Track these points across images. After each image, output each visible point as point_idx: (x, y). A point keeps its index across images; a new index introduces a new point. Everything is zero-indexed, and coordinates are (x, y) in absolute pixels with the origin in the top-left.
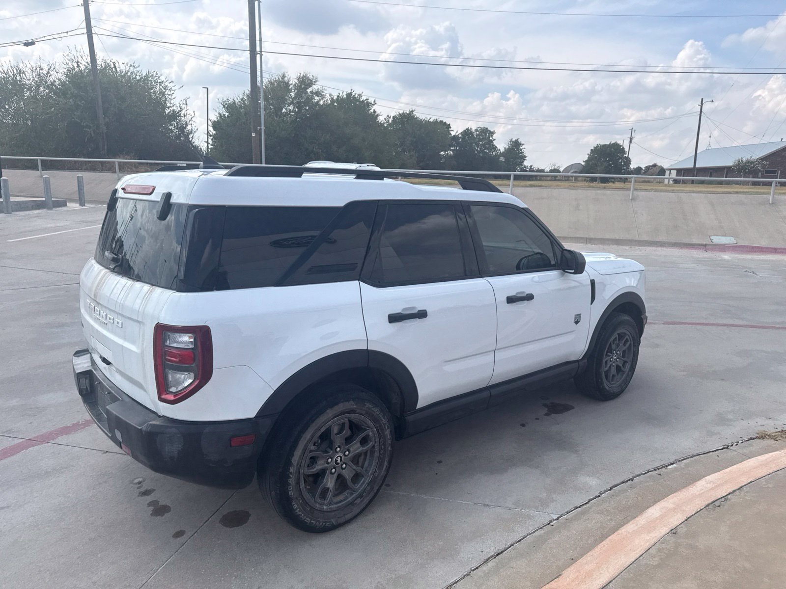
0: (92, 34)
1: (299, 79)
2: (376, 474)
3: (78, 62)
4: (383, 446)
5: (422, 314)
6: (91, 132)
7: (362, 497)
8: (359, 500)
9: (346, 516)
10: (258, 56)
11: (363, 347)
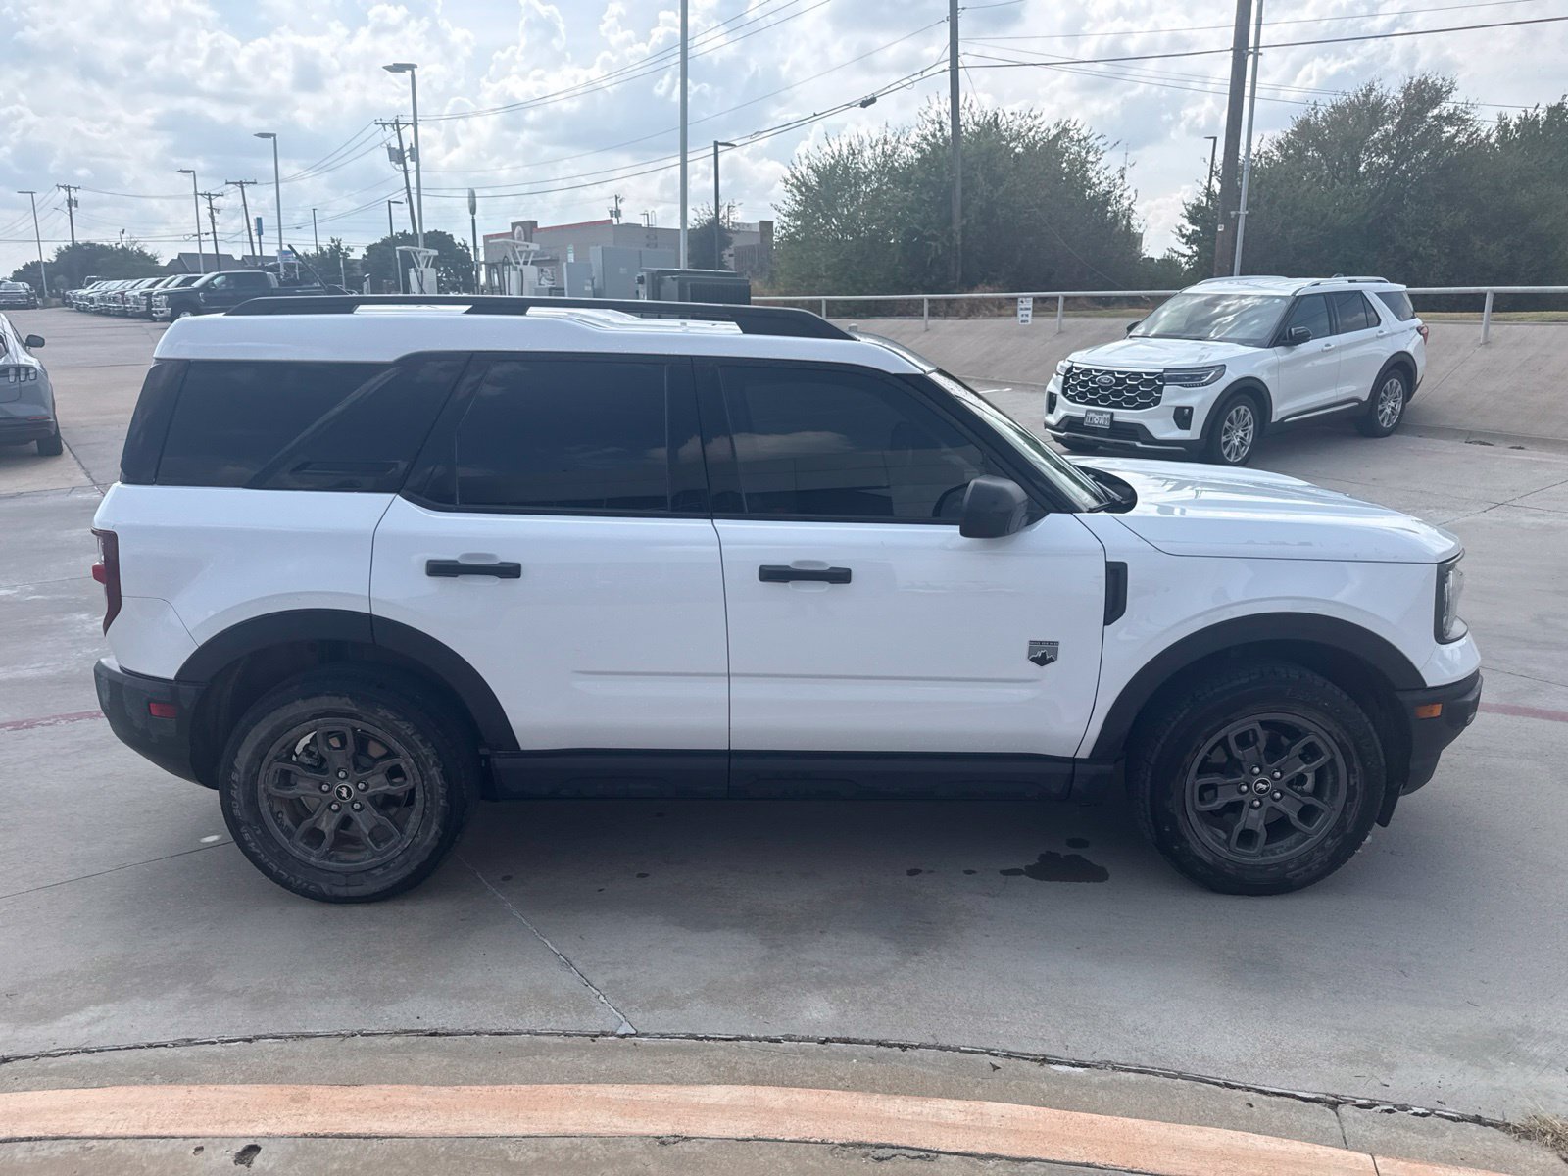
0: (958, 67)
1: (1407, 91)
2: (417, 839)
3: (940, 123)
4: (429, 795)
5: (511, 571)
6: (936, 247)
7: (387, 868)
8: (379, 872)
9: (350, 889)
10: (1250, 59)
11: (363, 608)
